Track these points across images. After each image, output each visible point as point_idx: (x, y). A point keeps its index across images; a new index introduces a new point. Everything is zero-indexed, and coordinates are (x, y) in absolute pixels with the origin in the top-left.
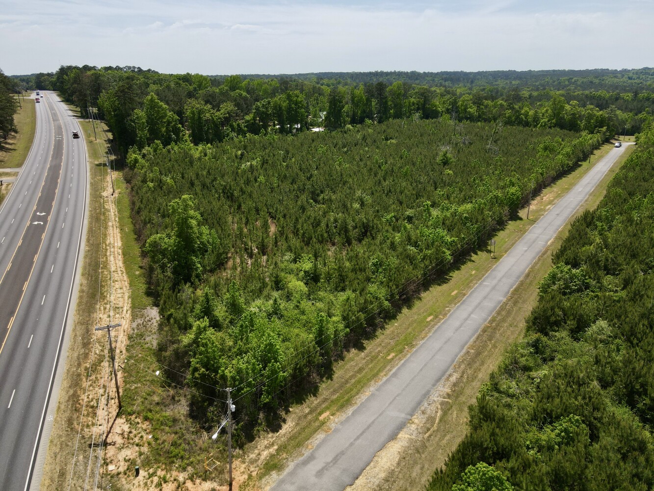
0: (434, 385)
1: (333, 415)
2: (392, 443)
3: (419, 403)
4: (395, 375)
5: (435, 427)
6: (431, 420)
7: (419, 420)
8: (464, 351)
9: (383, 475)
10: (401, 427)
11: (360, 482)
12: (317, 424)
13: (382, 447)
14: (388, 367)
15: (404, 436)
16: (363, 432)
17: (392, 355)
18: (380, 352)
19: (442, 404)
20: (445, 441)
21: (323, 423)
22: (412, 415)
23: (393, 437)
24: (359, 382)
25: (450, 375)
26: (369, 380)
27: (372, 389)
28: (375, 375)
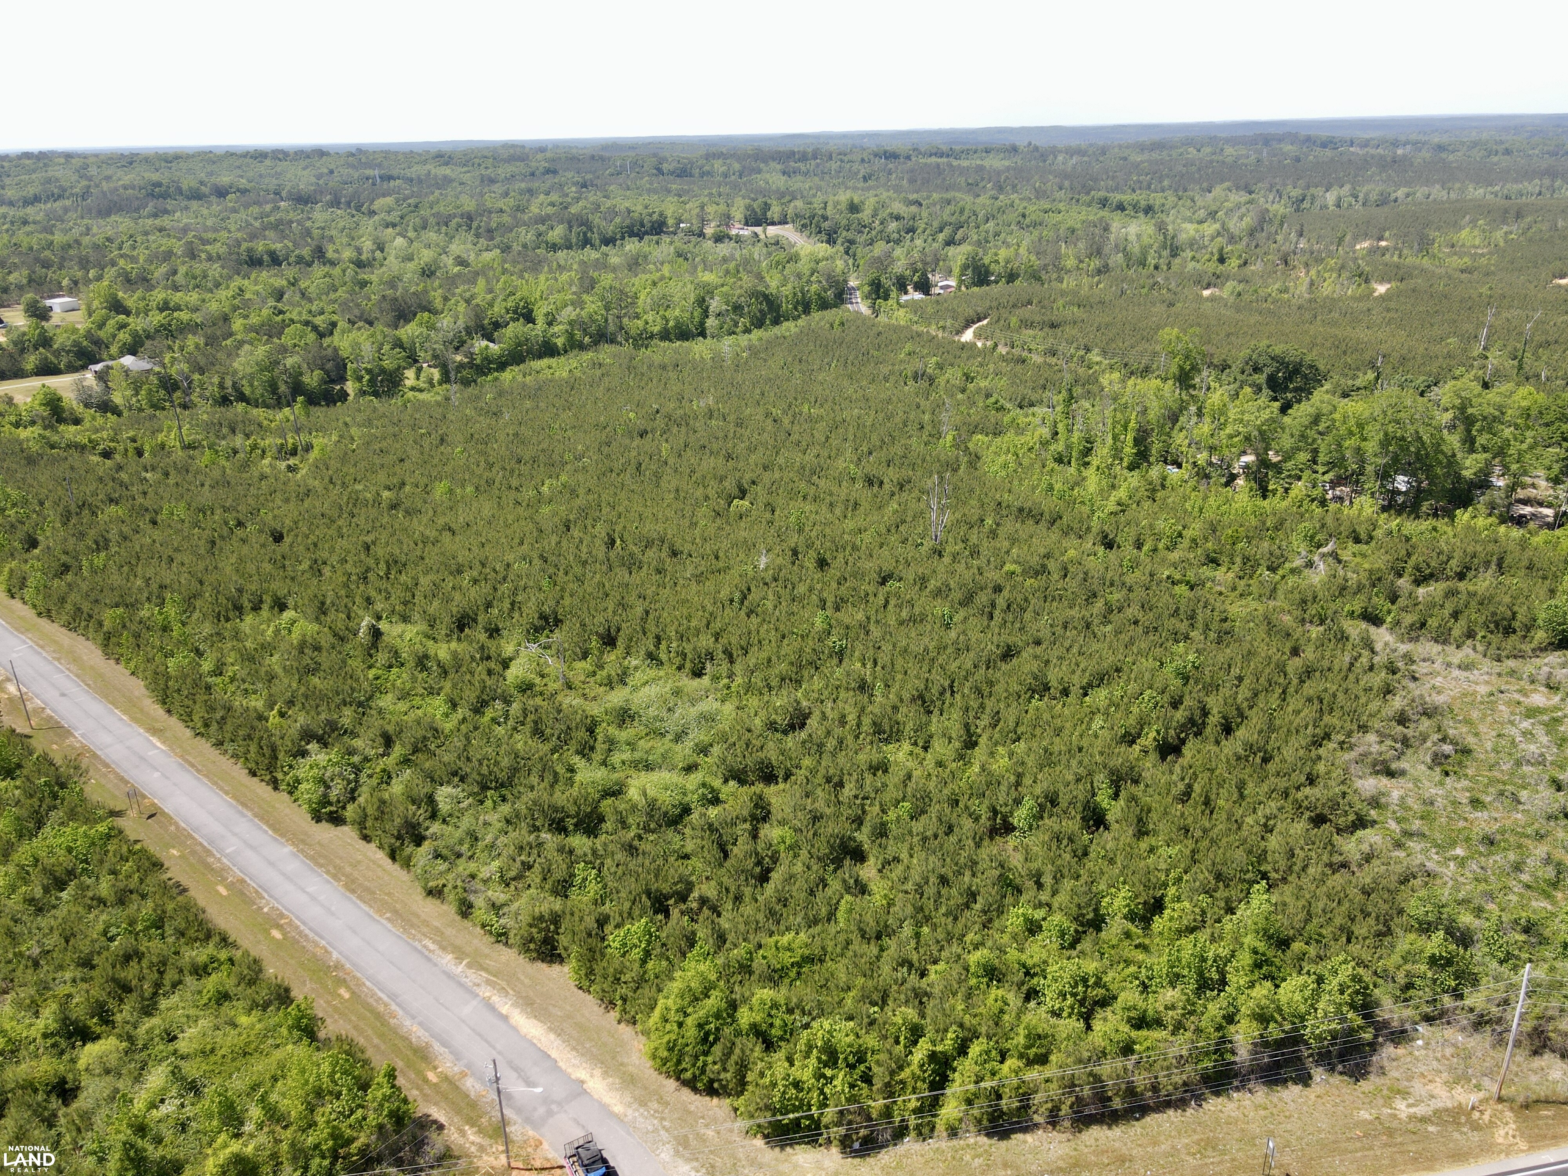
0: (436, 965)
1: (435, 1068)
2: (513, 1021)
3: (461, 985)
4: (393, 996)
5: (504, 984)
6: (488, 982)
7: (486, 992)
8: (385, 922)
9: (552, 1036)
10: (492, 1008)
11: (554, 1054)
12: (445, 1086)
13: (515, 1029)
14: (371, 1001)
15: (504, 1010)
16: (486, 1041)
17: (342, 991)
18: (328, 1002)
19: (469, 966)
20: (527, 981)
21: (446, 1079)
22: (477, 995)
23: (505, 1018)
24: (381, 1036)
25: (425, 946)
26: (384, 1023)
27: (408, 1023)
28: (378, 1016)
